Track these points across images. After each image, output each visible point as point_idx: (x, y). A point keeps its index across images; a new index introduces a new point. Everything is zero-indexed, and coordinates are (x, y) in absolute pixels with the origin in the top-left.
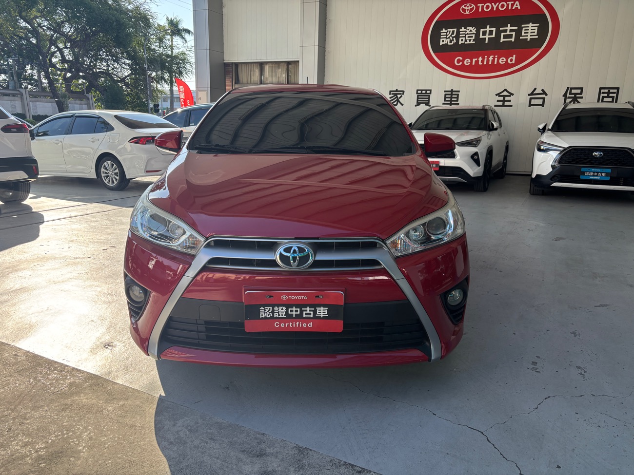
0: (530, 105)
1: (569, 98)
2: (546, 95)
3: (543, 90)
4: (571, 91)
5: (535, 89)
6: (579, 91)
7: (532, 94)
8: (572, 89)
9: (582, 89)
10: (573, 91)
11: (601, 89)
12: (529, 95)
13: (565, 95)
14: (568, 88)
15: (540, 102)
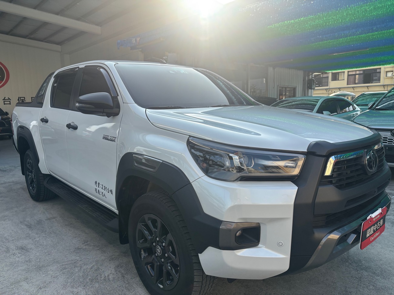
0: (4, 104)
1: (20, 101)
2: (11, 100)
3: (8, 98)
4: (20, 98)
5: (5, 97)
6: (24, 98)
7: (4, 99)
8: (20, 97)
9: (24, 97)
10: (21, 98)
11: (32, 98)
12: (3, 100)
13: (18, 100)
14: (19, 97)
15: (9, 103)
